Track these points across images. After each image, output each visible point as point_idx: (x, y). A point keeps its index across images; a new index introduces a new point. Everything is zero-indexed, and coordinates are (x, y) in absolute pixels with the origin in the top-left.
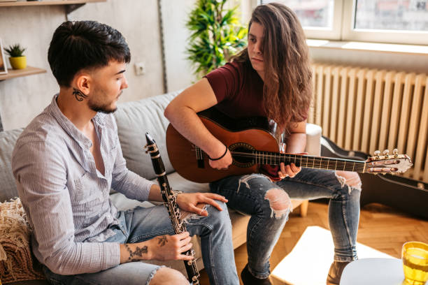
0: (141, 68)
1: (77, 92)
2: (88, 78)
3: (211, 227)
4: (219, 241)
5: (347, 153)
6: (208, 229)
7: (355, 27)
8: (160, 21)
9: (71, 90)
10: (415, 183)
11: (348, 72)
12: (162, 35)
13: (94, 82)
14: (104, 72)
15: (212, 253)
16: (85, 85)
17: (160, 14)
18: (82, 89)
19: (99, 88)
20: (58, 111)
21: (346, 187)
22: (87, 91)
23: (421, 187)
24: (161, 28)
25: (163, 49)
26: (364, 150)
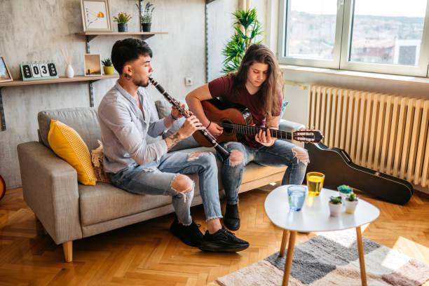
0: (190, 81)
1: (127, 75)
2: (130, 66)
3: (205, 167)
4: (209, 176)
5: (327, 147)
6: (203, 168)
7: (349, 60)
8: (206, 49)
9: (124, 75)
10: (375, 172)
11: (332, 90)
12: (207, 59)
13: (133, 68)
14: (138, 62)
15: (205, 182)
16: (129, 70)
17: (206, 44)
18: (127, 72)
19: (137, 72)
20: (120, 87)
21: (296, 159)
22: (131, 74)
23: (377, 174)
24: (206, 54)
25: (207, 69)
26: (341, 147)
